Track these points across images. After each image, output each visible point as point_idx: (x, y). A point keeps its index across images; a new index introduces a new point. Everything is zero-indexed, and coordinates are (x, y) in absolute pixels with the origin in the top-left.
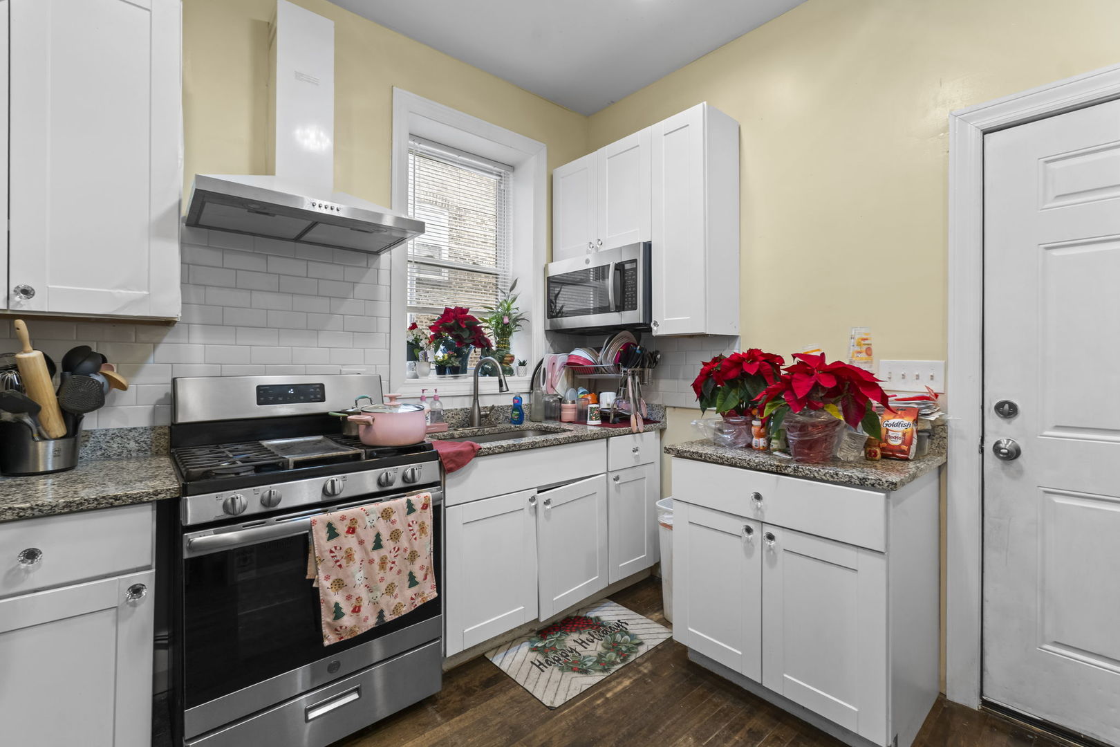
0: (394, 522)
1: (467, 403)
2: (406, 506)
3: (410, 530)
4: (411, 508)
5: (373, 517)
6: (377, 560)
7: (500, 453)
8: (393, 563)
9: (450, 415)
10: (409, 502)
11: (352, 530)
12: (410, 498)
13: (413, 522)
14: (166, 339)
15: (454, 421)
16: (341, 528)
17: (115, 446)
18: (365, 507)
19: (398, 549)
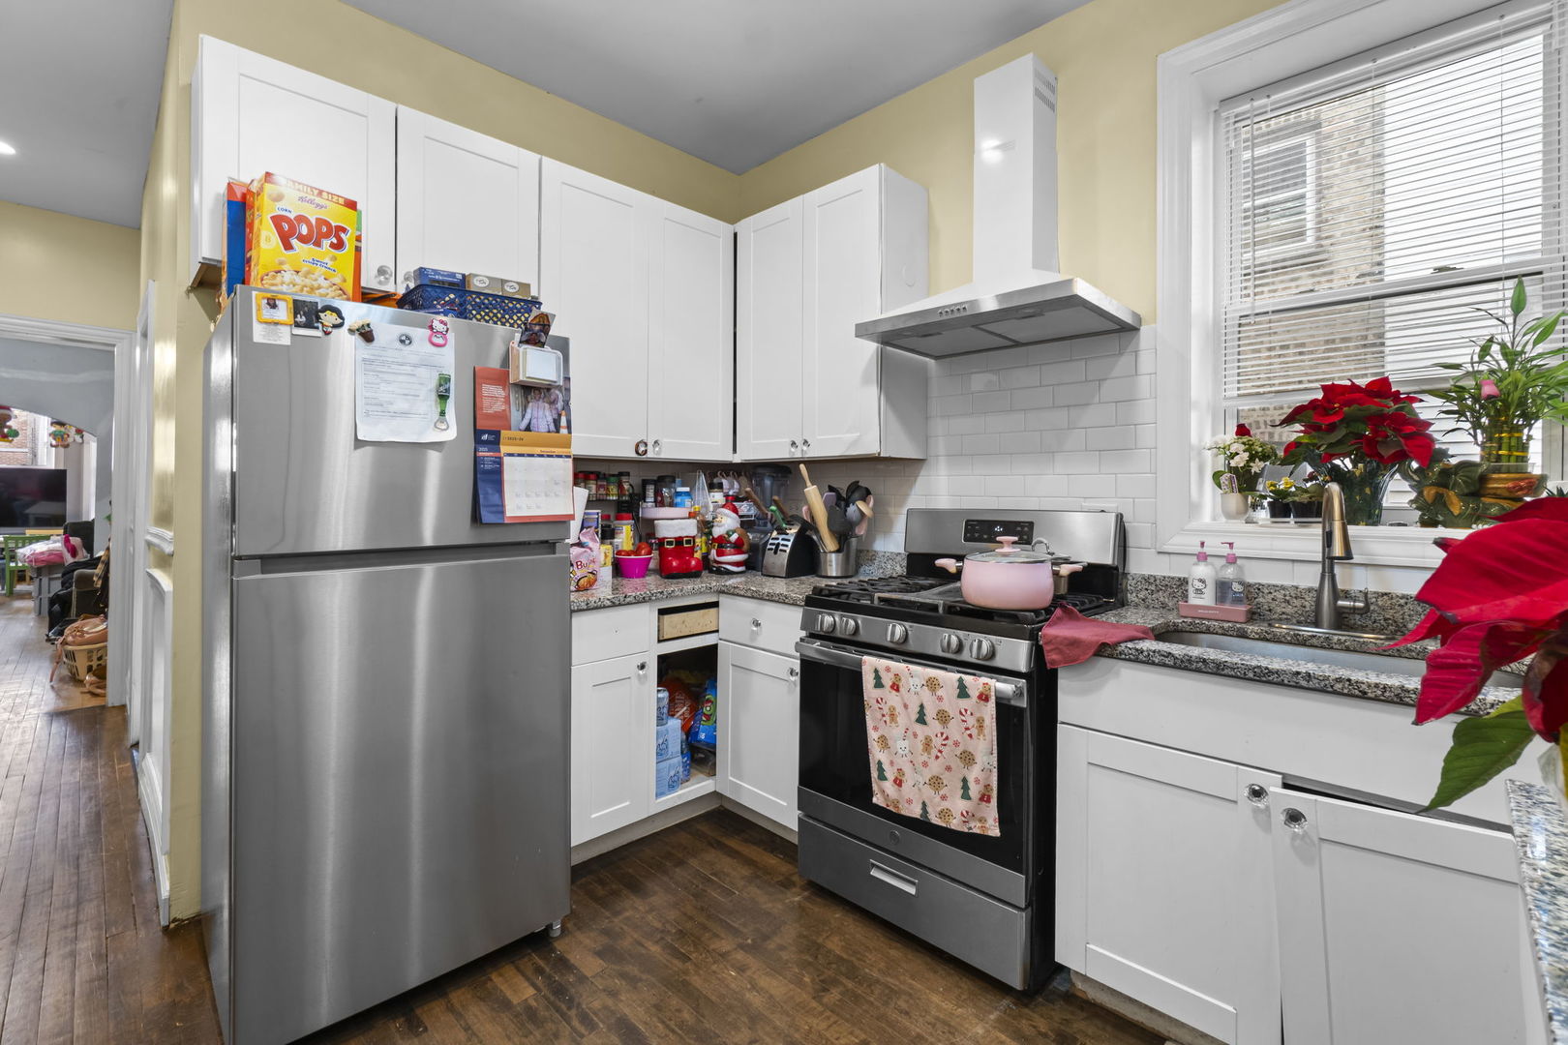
0: (940, 699)
1: (1309, 578)
2: (956, 684)
3: (963, 721)
4: (963, 692)
5: (918, 681)
6: (921, 737)
7: (1165, 665)
8: (940, 751)
9: (1279, 595)
10: (961, 680)
11: (895, 687)
12: (963, 676)
13: (966, 710)
14: (922, 473)
15: (1289, 610)
16: (887, 680)
17: (889, 566)
18: (911, 666)
19: (947, 738)
